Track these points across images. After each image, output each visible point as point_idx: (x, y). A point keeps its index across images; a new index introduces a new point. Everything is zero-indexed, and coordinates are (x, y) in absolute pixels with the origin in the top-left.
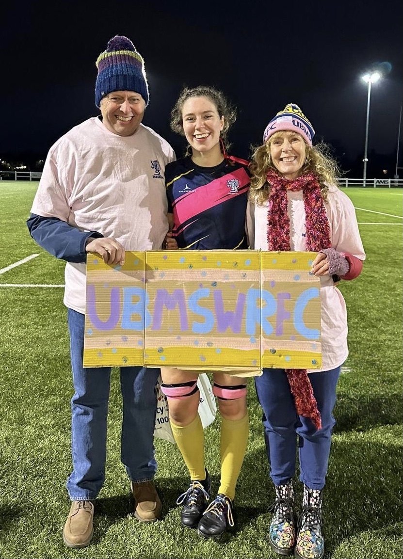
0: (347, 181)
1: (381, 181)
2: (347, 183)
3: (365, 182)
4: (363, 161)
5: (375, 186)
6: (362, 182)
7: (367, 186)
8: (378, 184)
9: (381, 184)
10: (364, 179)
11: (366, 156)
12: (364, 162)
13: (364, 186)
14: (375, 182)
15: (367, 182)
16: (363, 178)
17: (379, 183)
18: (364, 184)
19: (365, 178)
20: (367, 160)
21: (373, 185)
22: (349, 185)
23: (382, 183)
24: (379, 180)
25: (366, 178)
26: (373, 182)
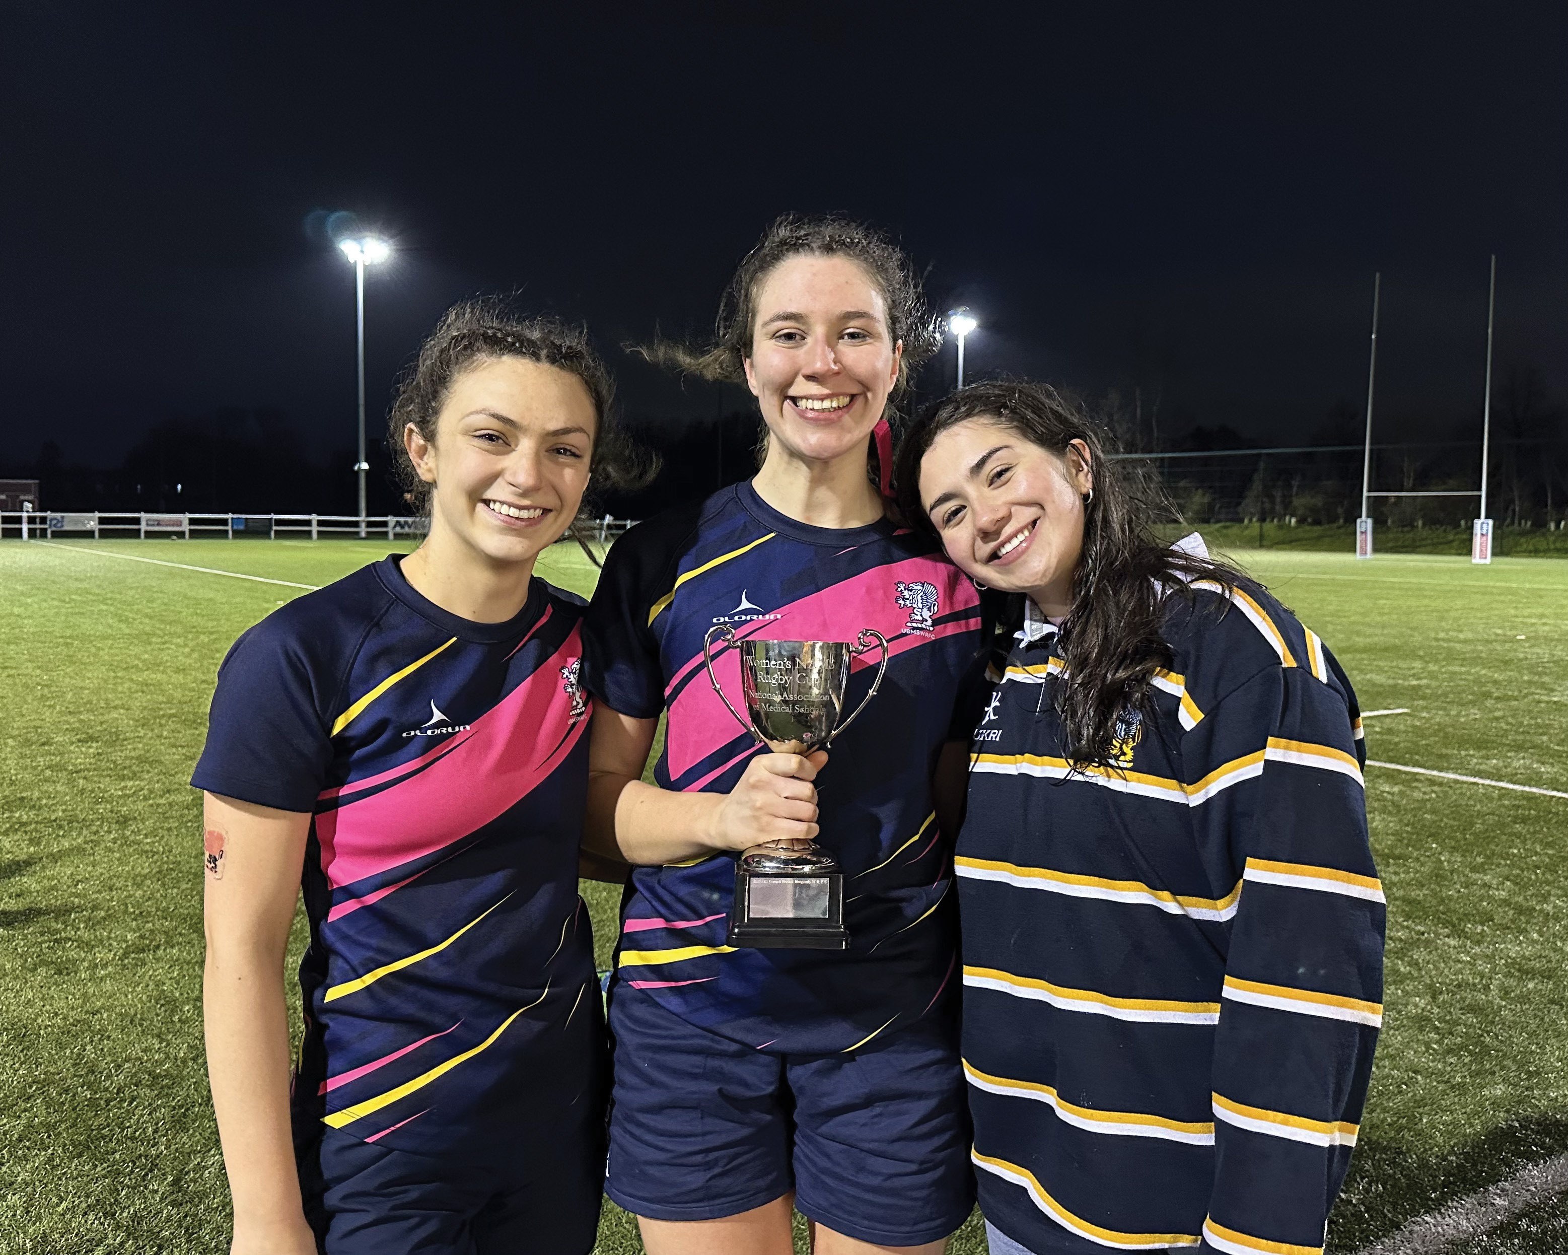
0: (314, 523)
1: (406, 522)
2: (315, 529)
3: (363, 525)
4: (356, 468)
5: (391, 536)
6: (356, 524)
7: (370, 536)
8: (398, 529)
9: (407, 530)
10: (362, 518)
11: (362, 456)
12: (357, 473)
13: (363, 535)
14: (391, 524)
15: (370, 524)
16: (357, 515)
17: (402, 527)
18: (363, 530)
19: (363, 513)
20: (365, 466)
21: (386, 533)
22: (319, 532)
23: (410, 527)
24: (402, 519)
25: (368, 515)
26: (385, 524)
